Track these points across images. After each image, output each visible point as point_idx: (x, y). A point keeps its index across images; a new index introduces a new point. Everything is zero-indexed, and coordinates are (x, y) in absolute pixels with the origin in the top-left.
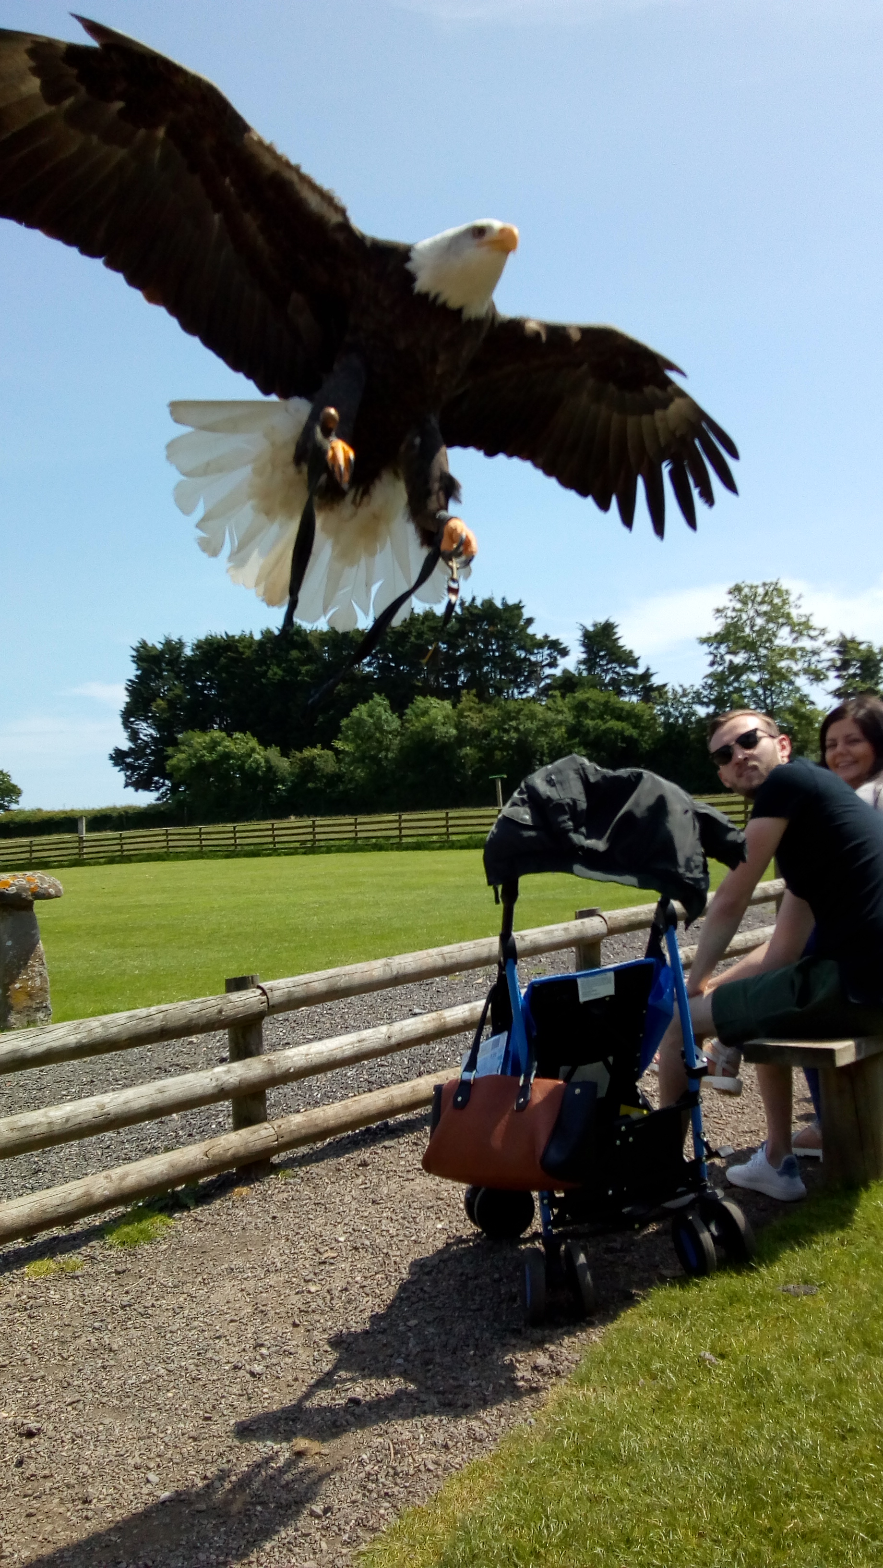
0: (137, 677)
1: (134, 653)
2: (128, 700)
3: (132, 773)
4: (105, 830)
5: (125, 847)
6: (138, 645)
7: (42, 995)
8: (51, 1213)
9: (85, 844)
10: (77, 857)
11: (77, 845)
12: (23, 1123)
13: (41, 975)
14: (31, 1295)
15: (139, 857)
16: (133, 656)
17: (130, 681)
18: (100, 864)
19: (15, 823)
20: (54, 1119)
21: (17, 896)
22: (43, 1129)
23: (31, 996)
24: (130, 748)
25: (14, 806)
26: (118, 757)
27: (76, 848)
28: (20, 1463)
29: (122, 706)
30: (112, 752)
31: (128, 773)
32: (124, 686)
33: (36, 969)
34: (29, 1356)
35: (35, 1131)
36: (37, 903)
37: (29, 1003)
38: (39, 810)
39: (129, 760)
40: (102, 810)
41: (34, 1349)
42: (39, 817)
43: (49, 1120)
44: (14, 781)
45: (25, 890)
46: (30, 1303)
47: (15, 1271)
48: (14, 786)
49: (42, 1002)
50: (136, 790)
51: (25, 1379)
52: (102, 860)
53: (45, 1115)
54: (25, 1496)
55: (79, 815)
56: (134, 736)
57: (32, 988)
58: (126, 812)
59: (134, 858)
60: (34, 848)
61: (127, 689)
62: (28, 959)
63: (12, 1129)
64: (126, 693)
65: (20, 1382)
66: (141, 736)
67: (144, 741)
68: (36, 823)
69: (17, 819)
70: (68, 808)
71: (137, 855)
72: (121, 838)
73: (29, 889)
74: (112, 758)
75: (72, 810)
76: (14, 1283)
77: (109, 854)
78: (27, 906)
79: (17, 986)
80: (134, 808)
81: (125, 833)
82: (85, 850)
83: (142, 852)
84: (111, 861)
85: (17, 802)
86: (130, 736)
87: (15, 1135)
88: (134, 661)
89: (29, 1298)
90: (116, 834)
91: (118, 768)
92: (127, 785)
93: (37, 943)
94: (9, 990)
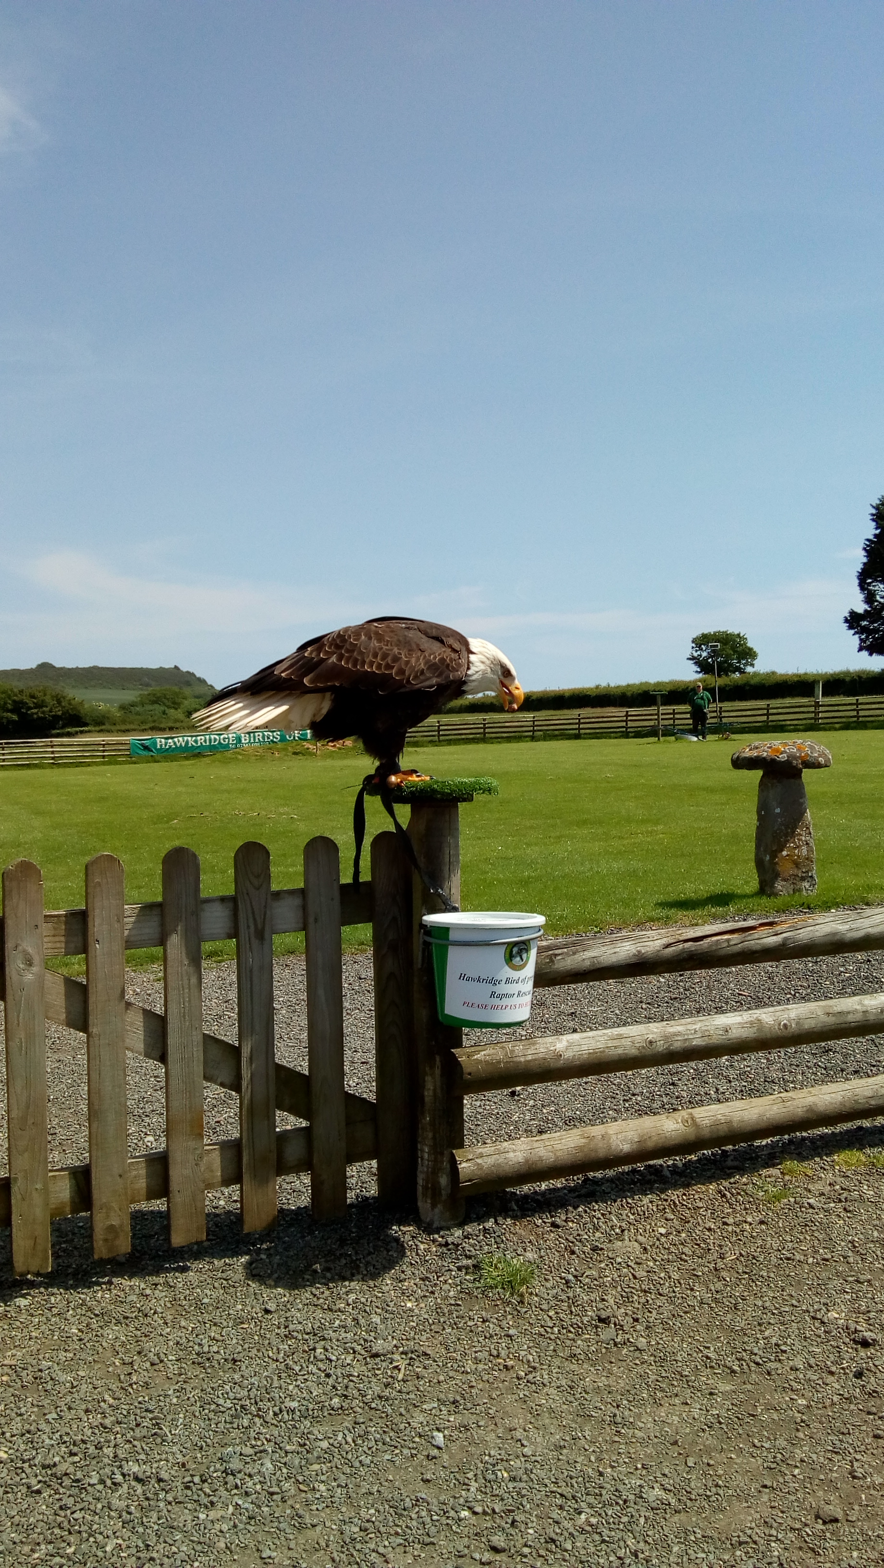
0: (876, 536)
1: (874, 511)
2: (865, 560)
3: (867, 637)
4: (839, 695)
5: (861, 713)
6: (878, 502)
7: (808, 865)
8: (863, 1103)
9: (821, 709)
10: (813, 721)
11: (813, 709)
12: (838, 1009)
13: (807, 844)
14: (844, 1187)
15: (874, 724)
16: (873, 515)
17: (868, 540)
18: (836, 729)
19: (751, 686)
20: (869, 1008)
21: (788, 763)
22: (858, 1017)
23: (797, 865)
24: (866, 611)
25: (749, 669)
26: (853, 620)
27: (812, 712)
28: (859, 1375)
29: (859, 567)
30: (847, 615)
31: (863, 637)
32: (862, 546)
33: (803, 838)
34: (850, 1254)
35: (850, 1018)
36: (806, 774)
37: (796, 871)
38: (773, 673)
39: (864, 623)
40: (835, 674)
41: (855, 1247)
42: (773, 680)
43: (864, 1009)
44: (750, 644)
45: (795, 758)
46: (844, 1195)
47: (825, 1158)
48: (751, 649)
49: (807, 872)
50: (871, 654)
51: (850, 1279)
52: (837, 726)
53: (860, 1003)
54: (869, 1413)
55: (812, 679)
56: (870, 598)
57: (798, 856)
58: (860, 677)
59: (869, 725)
60: (771, 711)
61: (864, 549)
62: (795, 827)
63: (828, 1014)
64: (864, 553)
65: (846, 1281)
66: (878, 598)
67: (880, 603)
68: (769, 686)
69: (752, 682)
70: (802, 671)
71: (872, 722)
72: (857, 704)
73: (800, 757)
74: (846, 621)
75: (806, 674)
76: (825, 1169)
77: (844, 720)
78: (797, 774)
79: (785, 853)
80: (869, 673)
81: (862, 699)
82: (820, 715)
83: (877, 718)
84: (847, 727)
85: (752, 665)
86: (866, 598)
87: (831, 1020)
88: (873, 520)
89: (842, 1189)
90: (852, 699)
91: (852, 632)
92: (861, 649)
93: (805, 812)
94: (776, 857)
